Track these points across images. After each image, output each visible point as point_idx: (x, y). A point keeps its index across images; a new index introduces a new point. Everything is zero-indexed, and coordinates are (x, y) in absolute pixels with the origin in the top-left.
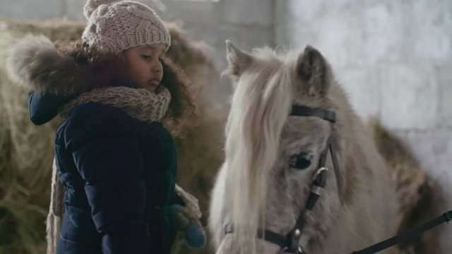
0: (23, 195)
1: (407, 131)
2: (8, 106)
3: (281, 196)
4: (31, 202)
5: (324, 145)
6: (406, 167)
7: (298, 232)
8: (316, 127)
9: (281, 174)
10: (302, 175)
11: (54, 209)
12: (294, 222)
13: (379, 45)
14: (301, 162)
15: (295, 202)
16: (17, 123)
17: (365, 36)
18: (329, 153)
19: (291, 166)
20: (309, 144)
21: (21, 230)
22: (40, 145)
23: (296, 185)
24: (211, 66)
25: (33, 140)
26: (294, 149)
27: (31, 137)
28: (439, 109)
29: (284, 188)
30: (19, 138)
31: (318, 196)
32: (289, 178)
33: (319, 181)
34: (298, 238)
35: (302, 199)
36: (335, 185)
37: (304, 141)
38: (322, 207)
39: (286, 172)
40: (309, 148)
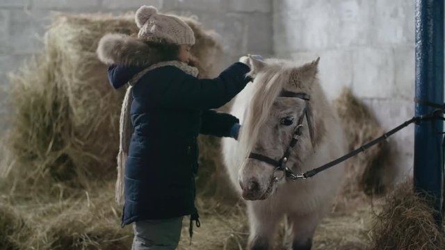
0: (79, 144)
1: (372, 99)
2: (66, 79)
3: (275, 139)
4: (85, 150)
5: (301, 113)
6: (370, 127)
7: (285, 159)
8: (296, 103)
9: (276, 127)
10: (288, 129)
11: (123, 148)
12: (283, 154)
13: (352, 32)
14: (287, 122)
15: (283, 143)
16: (74, 92)
17: (342, 24)
18: (305, 117)
19: (281, 124)
20: (291, 113)
21: (78, 171)
22: (92, 108)
23: (284, 134)
24: (219, 48)
25: (86, 104)
26: (283, 114)
27: (85, 102)
28: (395, 82)
29: (278, 135)
30: (76, 103)
31: (297, 140)
32: (280, 130)
33: (298, 132)
34: (286, 162)
35: (287, 141)
36: (309, 134)
37: (289, 111)
38: (300, 146)
39: (279, 126)
40: (292, 115)
